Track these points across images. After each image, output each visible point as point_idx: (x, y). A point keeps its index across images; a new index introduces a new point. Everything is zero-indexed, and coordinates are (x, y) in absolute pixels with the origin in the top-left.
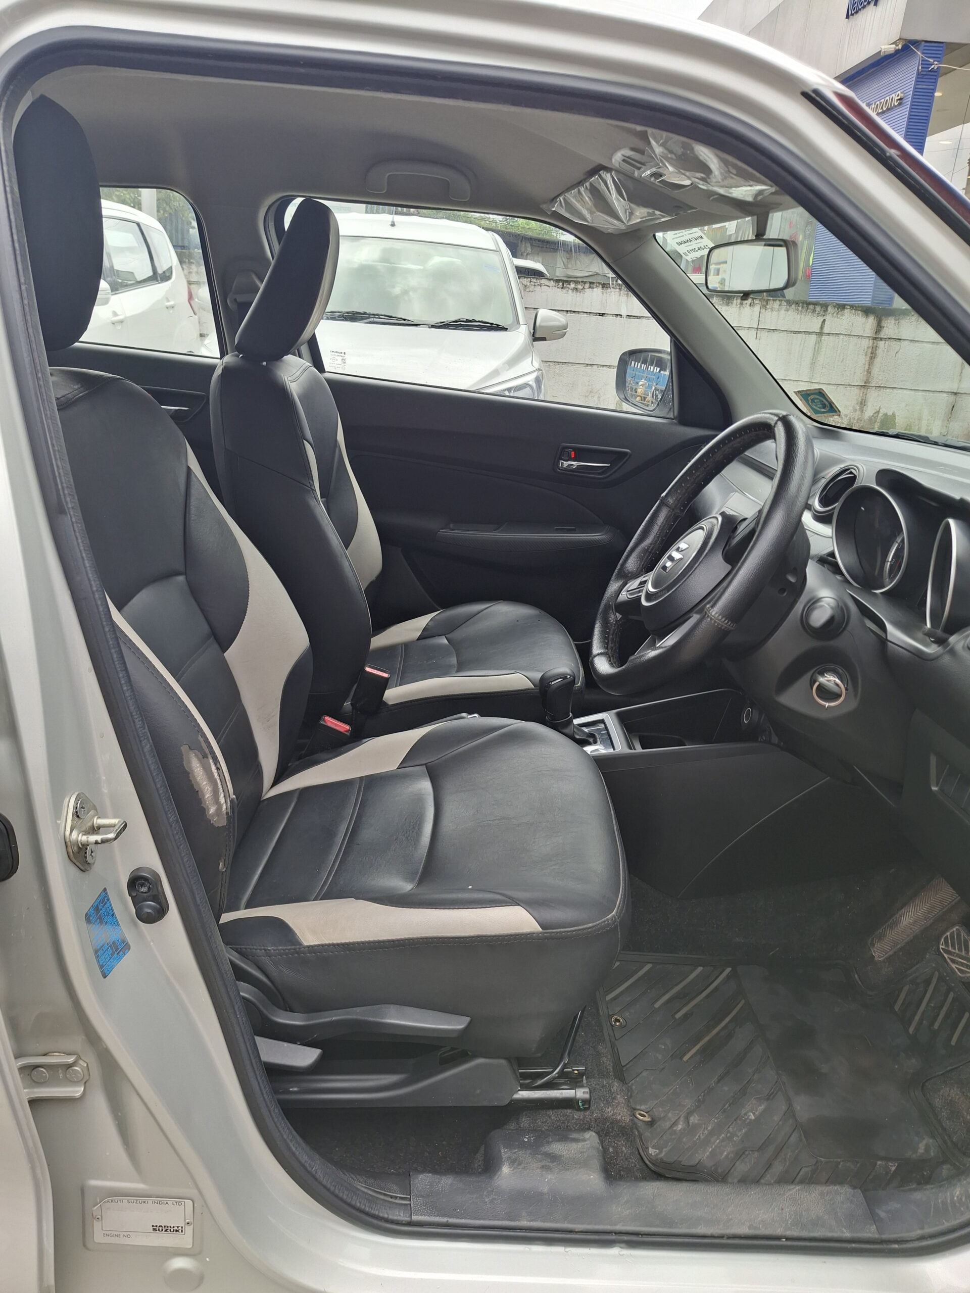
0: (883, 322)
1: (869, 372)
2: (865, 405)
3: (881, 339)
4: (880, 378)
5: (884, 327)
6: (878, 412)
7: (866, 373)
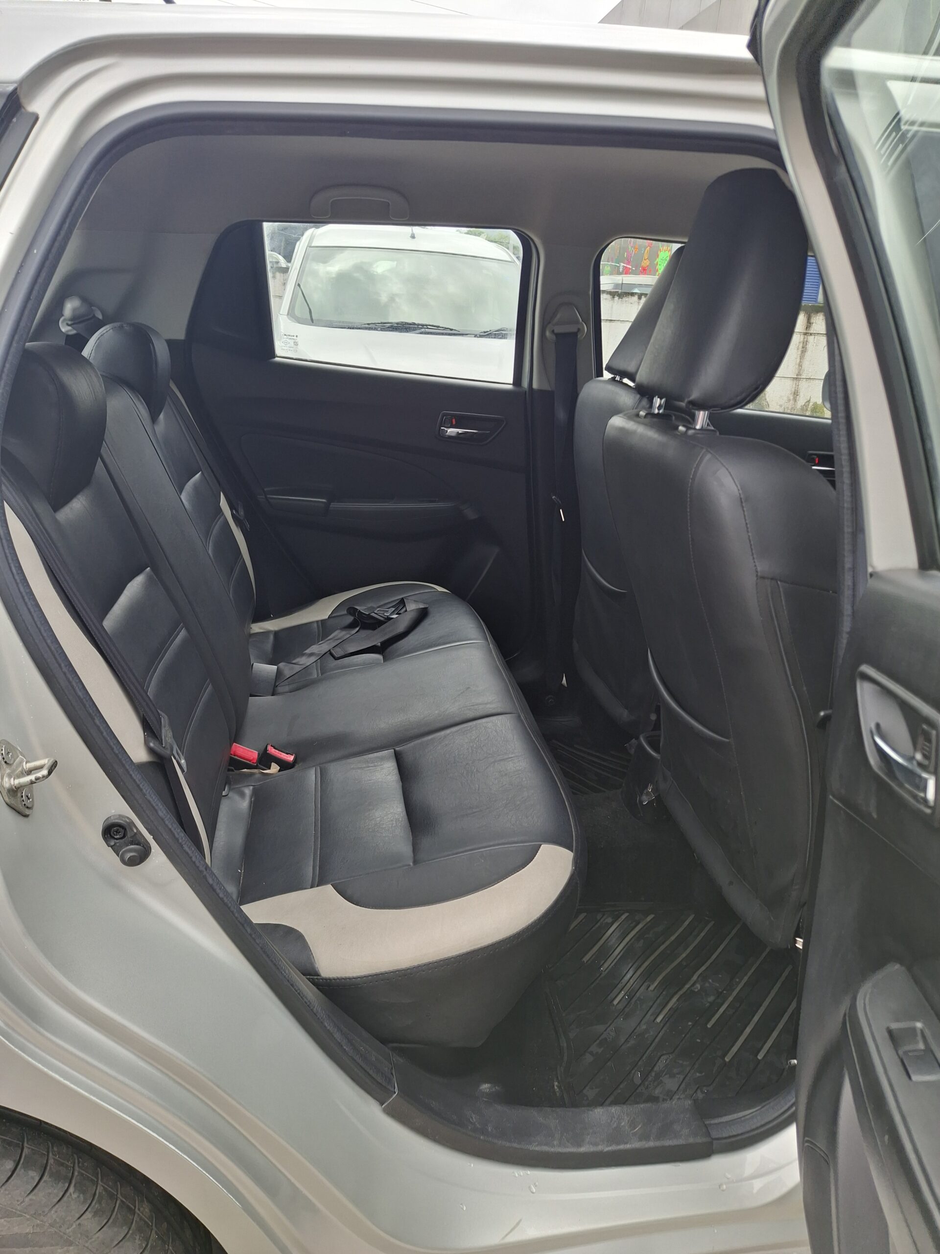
0: (812, 318)
1: (800, 365)
2: (797, 395)
3: (811, 334)
4: (810, 370)
5: (813, 323)
6: (809, 401)
7: (797, 366)
